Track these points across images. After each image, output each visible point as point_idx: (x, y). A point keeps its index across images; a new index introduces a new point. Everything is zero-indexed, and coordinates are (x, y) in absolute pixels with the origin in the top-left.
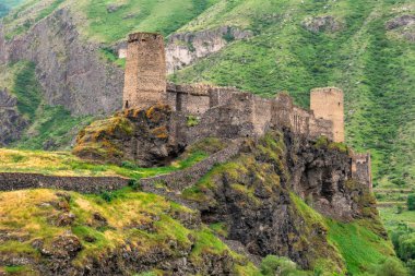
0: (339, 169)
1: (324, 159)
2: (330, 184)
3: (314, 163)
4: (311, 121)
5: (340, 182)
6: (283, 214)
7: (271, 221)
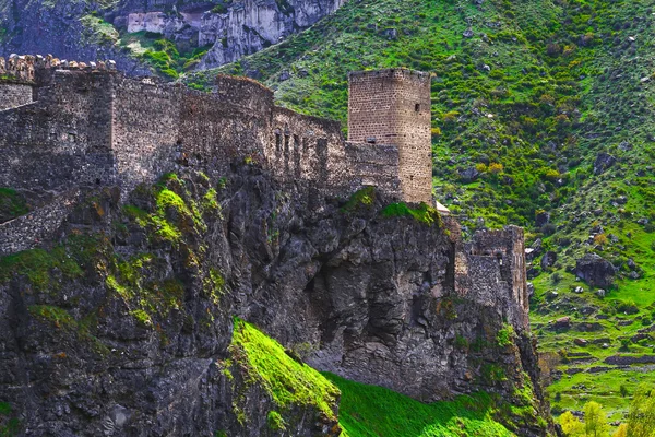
0: (414, 268)
1: (369, 245)
2: (391, 306)
3: (344, 254)
4: (333, 150)
5: (417, 303)
6: (193, 382)
7: (150, 398)
